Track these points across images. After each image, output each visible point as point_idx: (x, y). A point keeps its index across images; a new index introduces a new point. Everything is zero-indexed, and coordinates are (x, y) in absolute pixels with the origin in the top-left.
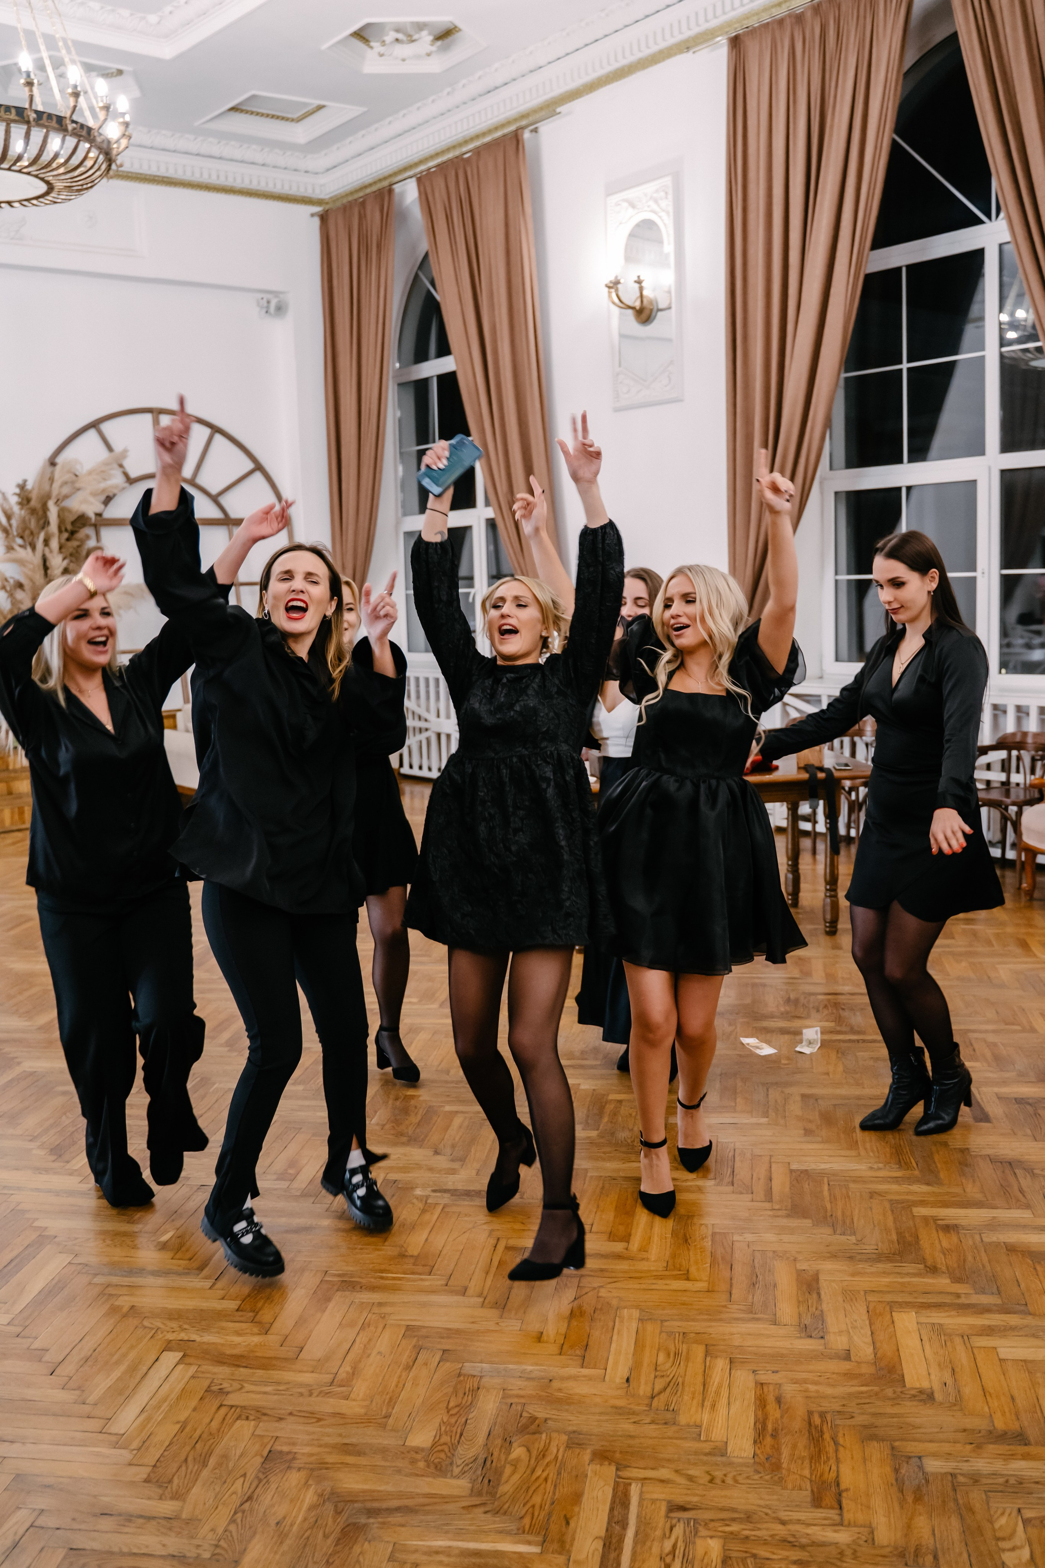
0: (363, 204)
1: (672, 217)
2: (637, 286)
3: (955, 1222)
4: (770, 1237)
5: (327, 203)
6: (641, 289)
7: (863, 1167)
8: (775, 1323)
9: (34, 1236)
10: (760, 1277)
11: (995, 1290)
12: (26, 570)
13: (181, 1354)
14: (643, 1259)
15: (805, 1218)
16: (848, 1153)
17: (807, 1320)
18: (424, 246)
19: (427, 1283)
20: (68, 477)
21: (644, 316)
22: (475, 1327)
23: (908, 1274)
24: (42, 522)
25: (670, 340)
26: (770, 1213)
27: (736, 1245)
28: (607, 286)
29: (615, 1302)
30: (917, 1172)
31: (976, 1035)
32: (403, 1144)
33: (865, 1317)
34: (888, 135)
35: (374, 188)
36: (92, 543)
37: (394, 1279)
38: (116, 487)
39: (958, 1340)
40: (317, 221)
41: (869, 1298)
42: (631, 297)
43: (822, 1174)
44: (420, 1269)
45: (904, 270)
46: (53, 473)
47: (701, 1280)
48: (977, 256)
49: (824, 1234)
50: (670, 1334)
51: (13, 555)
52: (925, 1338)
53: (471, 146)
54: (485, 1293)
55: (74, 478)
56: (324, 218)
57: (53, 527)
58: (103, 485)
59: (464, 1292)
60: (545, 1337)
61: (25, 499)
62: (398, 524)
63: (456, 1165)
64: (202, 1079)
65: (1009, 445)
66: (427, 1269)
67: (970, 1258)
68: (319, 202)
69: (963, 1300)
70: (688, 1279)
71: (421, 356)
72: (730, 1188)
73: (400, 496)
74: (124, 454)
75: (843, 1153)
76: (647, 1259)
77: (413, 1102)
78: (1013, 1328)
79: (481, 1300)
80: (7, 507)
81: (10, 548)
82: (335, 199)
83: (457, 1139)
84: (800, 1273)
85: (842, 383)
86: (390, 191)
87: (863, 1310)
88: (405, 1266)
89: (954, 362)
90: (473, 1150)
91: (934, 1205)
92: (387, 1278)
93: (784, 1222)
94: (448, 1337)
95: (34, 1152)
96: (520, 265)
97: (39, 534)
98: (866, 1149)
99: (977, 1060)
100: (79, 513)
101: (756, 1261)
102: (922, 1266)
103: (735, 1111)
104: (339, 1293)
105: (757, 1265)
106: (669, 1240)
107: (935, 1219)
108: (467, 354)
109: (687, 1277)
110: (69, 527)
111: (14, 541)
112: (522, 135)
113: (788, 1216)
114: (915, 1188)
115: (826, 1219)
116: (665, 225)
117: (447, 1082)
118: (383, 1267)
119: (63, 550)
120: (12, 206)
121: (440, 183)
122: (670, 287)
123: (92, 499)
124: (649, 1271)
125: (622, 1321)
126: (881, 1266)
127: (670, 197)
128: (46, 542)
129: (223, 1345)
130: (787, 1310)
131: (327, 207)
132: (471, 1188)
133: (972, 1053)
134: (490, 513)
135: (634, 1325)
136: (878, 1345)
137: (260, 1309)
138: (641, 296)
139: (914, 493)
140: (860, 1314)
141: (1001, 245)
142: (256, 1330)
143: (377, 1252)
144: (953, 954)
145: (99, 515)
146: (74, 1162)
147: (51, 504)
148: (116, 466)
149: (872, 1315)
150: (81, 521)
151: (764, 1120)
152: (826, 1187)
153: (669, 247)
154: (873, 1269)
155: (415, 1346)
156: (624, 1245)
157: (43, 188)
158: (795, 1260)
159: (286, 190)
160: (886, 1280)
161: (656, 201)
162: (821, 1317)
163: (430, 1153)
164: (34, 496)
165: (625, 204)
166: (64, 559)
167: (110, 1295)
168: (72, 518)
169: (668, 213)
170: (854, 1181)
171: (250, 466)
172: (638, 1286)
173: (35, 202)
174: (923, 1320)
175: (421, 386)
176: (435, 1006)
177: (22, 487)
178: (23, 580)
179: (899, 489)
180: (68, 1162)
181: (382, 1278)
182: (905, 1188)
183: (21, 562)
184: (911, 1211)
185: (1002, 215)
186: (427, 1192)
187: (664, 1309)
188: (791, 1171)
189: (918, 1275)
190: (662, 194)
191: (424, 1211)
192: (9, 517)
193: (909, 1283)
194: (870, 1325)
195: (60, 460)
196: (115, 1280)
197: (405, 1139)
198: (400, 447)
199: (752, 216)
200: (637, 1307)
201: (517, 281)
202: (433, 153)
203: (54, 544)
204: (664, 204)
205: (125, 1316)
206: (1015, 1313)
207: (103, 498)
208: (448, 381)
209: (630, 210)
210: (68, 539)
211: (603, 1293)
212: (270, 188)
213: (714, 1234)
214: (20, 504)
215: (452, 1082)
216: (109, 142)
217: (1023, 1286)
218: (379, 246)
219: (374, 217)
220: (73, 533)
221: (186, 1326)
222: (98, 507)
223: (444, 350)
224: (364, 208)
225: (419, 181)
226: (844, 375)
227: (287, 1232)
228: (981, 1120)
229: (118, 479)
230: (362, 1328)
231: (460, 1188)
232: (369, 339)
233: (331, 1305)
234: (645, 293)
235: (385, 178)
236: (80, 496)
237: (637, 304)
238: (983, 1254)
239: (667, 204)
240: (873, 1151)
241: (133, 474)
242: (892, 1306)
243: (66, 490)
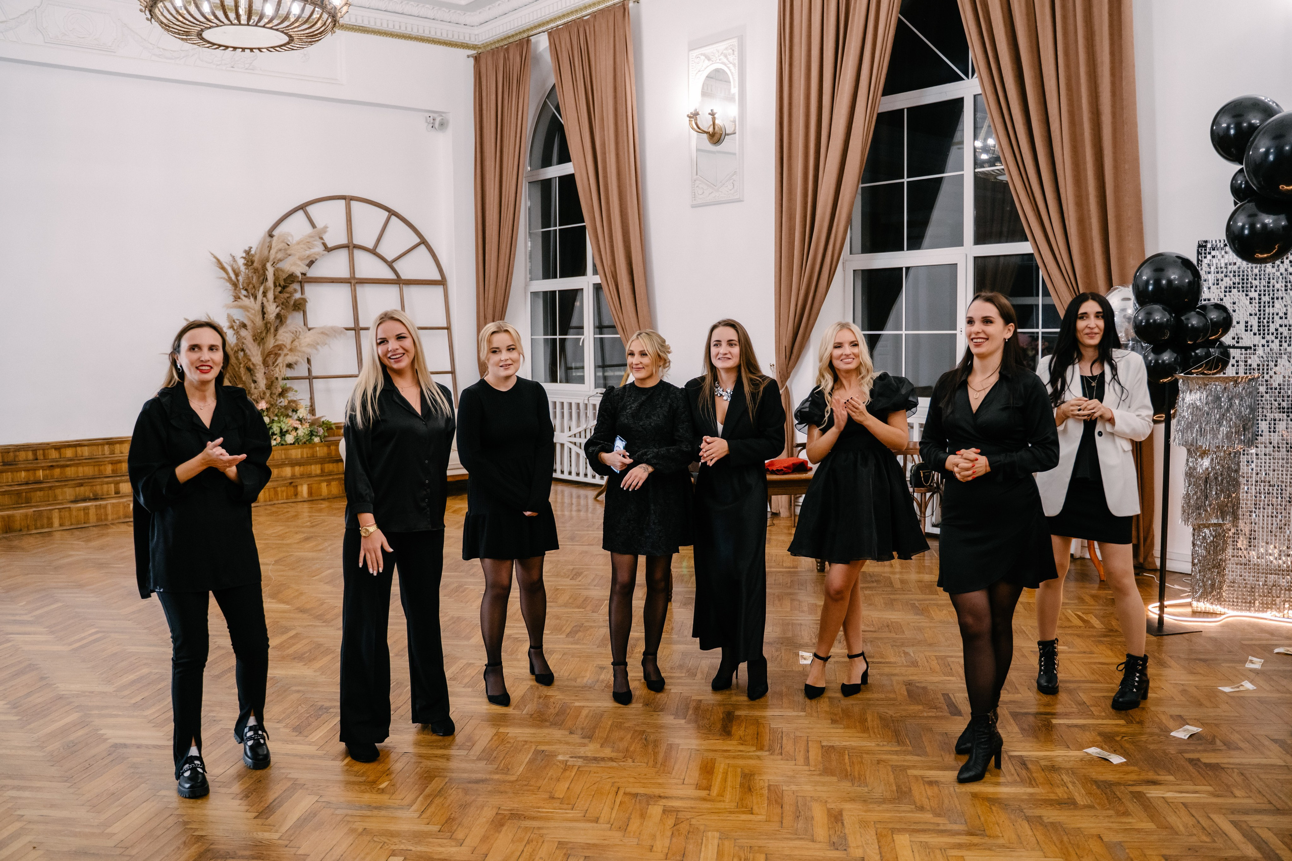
0: (507, 50)
1: (737, 68)
2: (711, 117)
3: (936, 779)
4: (808, 787)
5: (480, 48)
6: (714, 120)
7: (873, 744)
8: (813, 841)
9: (289, 784)
10: (802, 813)
11: (963, 821)
12: (248, 314)
13: (403, 858)
14: (720, 801)
15: (833, 776)
16: (861, 735)
17: (835, 839)
18: (552, 80)
19: (571, 815)
20: (282, 246)
21: (716, 138)
22: (606, 842)
23: (904, 811)
24: (261, 278)
25: (735, 154)
26: (809, 773)
27: (785, 793)
28: (688, 116)
29: (702, 828)
30: (910, 748)
31: (953, 659)
32: (547, 727)
33: (875, 837)
34: (895, 14)
35: (517, 38)
36: (298, 295)
37: (548, 812)
38: (318, 254)
39: (938, 852)
40: (472, 61)
41: (878, 826)
42: (705, 123)
43: (845, 748)
44: (565, 806)
45: (906, 110)
46: (270, 242)
47: (761, 814)
48: (958, 103)
49: (846, 785)
50: (741, 847)
51: (240, 303)
52: (915, 851)
53: (589, 11)
54: (612, 821)
55: (287, 246)
56: (477, 59)
57: (270, 283)
58: (308, 253)
59: (597, 820)
60: (654, 849)
61: (249, 260)
62: (526, 286)
63: (586, 741)
64: (397, 683)
65: (981, 238)
66: (570, 806)
67: (946, 801)
68: (474, 47)
69: (941, 827)
70: (752, 814)
71: (546, 162)
72: (780, 757)
73: (529, 265)
74: (325, 229)
75: (858, 735)
76: (724, 801)
77: (552, 700)
78: (975, 845)
79: (610, 825)
80: (235, 267)
81: (237, 298)
82: (485, 46)
83: (585, 724)
84: (829, 810)
85: (860, 190)
86: (528, 41)
87: (873, 832)
88: (555, 805)
89: (942, 178)
90: (597, 731)
91: (922, 768)
92: (543, 812)
93: (818, 778)
94: (587, 849)
95: (281, 730)
96: (624, 99)
97: (259, 287)
98: (874, 732)
99: (953, 676)
100: (290, 273)
101: (799, 803)
102: (913, 807)
103: (782, 707)
104: (510, 821)
105: (800, 805)
106: (738, 789)
107: (922, 777)
108: (583, 163)
109: (751, 812)
110: (282, 283)
111: (240, 292)
112: (628, 5)
113: (820, 775)
114: (909, 757)
115: (846, 775)
116: (732, 73)
117: (575, 687)
118: (539, 805)
119: (277, 300)
120: (261, 51)
121: (565, 37)
122: (735, 117)
123: (299, 263)
124: (725, 808)
125: (707, 840)
126: (885, 806)
127: (736, 53)
128: (265, 294)
129: (431, 853)
130: (821, 831)
131: (480, 51)
132: (598, 756)
133: (949, 671)
134: (597, 279)
135: (716, 842)
136: (884, 854)
137: (455, 831)
138: (714, 124)
139: (911, 272)
140: (871, 836)
141: (975, 96)
142: (453, 844)
143: (534, 796)
144: (937, 605)
145: (304, 274)
146: (311, 736)
147: (269, 265)
148: (318, 238)
149: (879, 837)
150: (291, 278)
151: (803, 714)
152: (847, 757)
153: (735, 90)
154: (881, 808)
155: (565, 854)
156: (707, 792)
157: (286, 39)
158: (826, 802)
159: (450, 38)
160: (888, 815)
161: (726, 56)
162: (845, 838)
163: (567, 733)
164: (256, 259)
165: (703, 57)
166: (277, 307)
167: (348, 821)
168: (285, 276)
169: (734, 65)
170: (868, 753)
171: (418, 240)
172: (718, 818)
173: (278, 49)
174: (913, 839)
175: (546, 184)
176: (563, 636)
177: (248, 252)
178: (246, 322)
179: (901, 269)
180: (307, 737)
181: (539, 812)
182: (901, 757)
183: (245, 308)
184: (906, 773)
185: (976, 75)
186: (566, 758)
187: (736, 832)
188: (822, 747)
189: (912, 812)
190: (730, 51)
191: (565, 770)
192: (237, 275)
193: (904, 817)
194: (879, 842)
195: (276, 233)
196: (350, 812)
197: (548, 724)
198: (530, 229)
199: (796, 70)
200: (717, 831)
201: (621, 110)
202: (561, 14)
203: (270, 295)
204: (731, 58)
205: (361, 834)
206: (977, 835)
207: (307, 262)
208: (568, 182)
209: (706, 61)
210: (280, 292)
211: (694, 822)
212: (438, 36)
213: (769, 786)
214: (245, 264)
215: (579, 687)
216: (335, 8)
217: (982, 819)
218: (518, 82)
219: (515, 58)
220: (284, 287)
221: (403, 841)
222: (304, 269)
223: (565, 157)
224: (508, 53)
225: (550, 34)
226: (861, 186)
227: (469, 782)
228: (955, 715)
229: (319, 248)
230: (528, 842)
231: (589, 755)
232: (509, 149)
233: (505, 828)
234: (717, 122)
235: (524, 32)
236: (290, 260)
237: (711, 130)
238: (956, 799)
239: (734, 58)
240: (879, 734)
241: (330, 245)
242: (893, 831)
243: (280, 256)
